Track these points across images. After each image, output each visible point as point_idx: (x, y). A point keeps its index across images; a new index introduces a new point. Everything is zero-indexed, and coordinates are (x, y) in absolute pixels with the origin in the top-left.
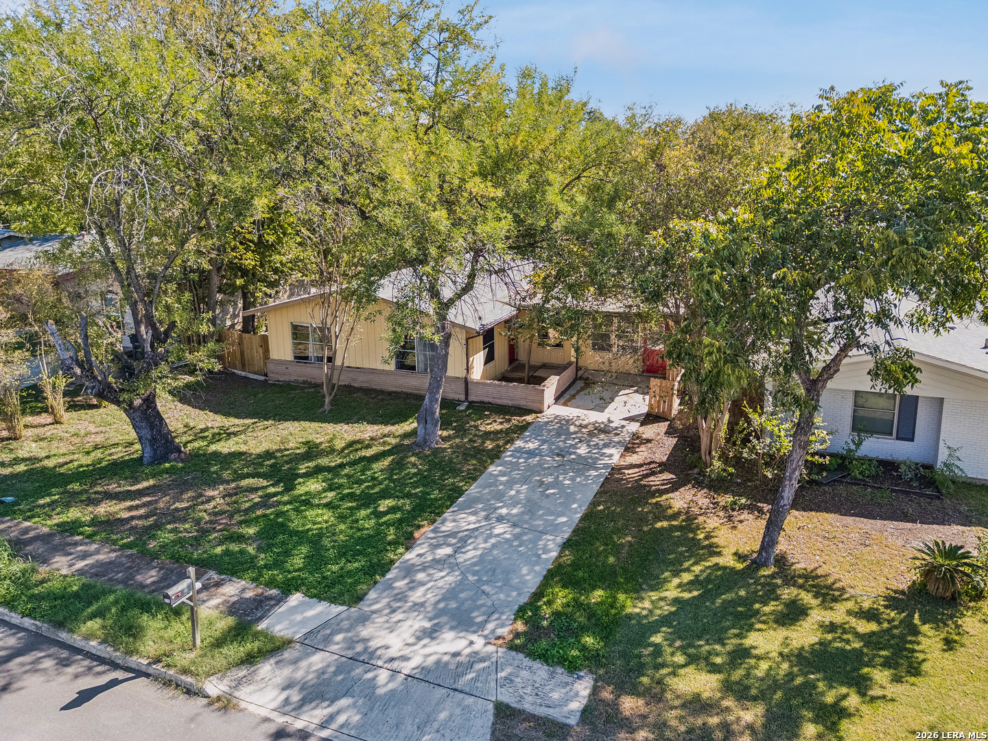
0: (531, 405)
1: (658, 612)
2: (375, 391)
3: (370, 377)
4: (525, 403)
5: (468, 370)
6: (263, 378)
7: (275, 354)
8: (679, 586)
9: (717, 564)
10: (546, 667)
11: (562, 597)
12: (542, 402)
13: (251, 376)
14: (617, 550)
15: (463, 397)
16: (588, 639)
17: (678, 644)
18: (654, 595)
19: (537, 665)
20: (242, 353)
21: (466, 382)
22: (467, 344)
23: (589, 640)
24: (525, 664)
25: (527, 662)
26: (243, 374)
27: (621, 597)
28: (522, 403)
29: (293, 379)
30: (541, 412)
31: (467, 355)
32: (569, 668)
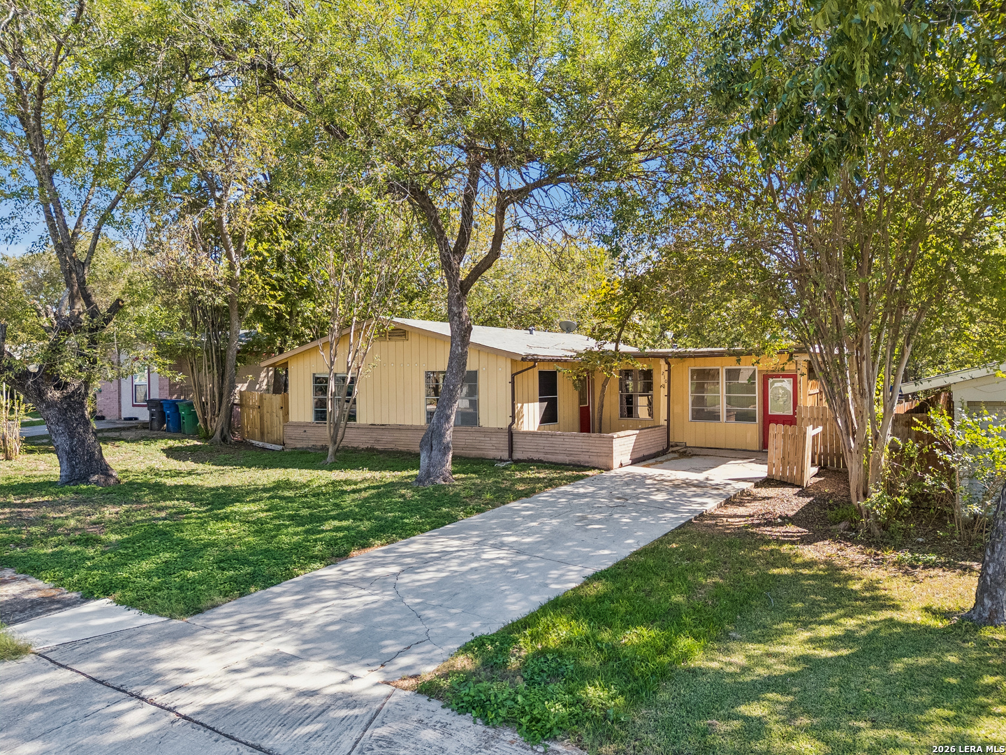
0: (595, 460)
1: (760, 671)
2: (401, 452)
3: (397, 434)
4: (586, 458)
5: (513, 417)
6: (280, 447)
7: (294, 417)
8: (811, 641)
9: (891, 620)
10: (480, 728)
11: (561, 631)
12: (610, 455)
13: (269, 446)
14: (692, 589)
15: (505, 455)
16: (590, 690)
17: (804, 721)
18: (756, 649)
19: (464, 721)
20: (262, 418)
21: (511, 433)
22: (513, 383)
23: (594, 693)
24: (436, 718)
25: (444, 715)
26: (261, 444)
27: (684, 642)
28: (583, 458)
29: (311, 444)
30: (609, 469)
31: (513, 399)
32: (529, 730)
